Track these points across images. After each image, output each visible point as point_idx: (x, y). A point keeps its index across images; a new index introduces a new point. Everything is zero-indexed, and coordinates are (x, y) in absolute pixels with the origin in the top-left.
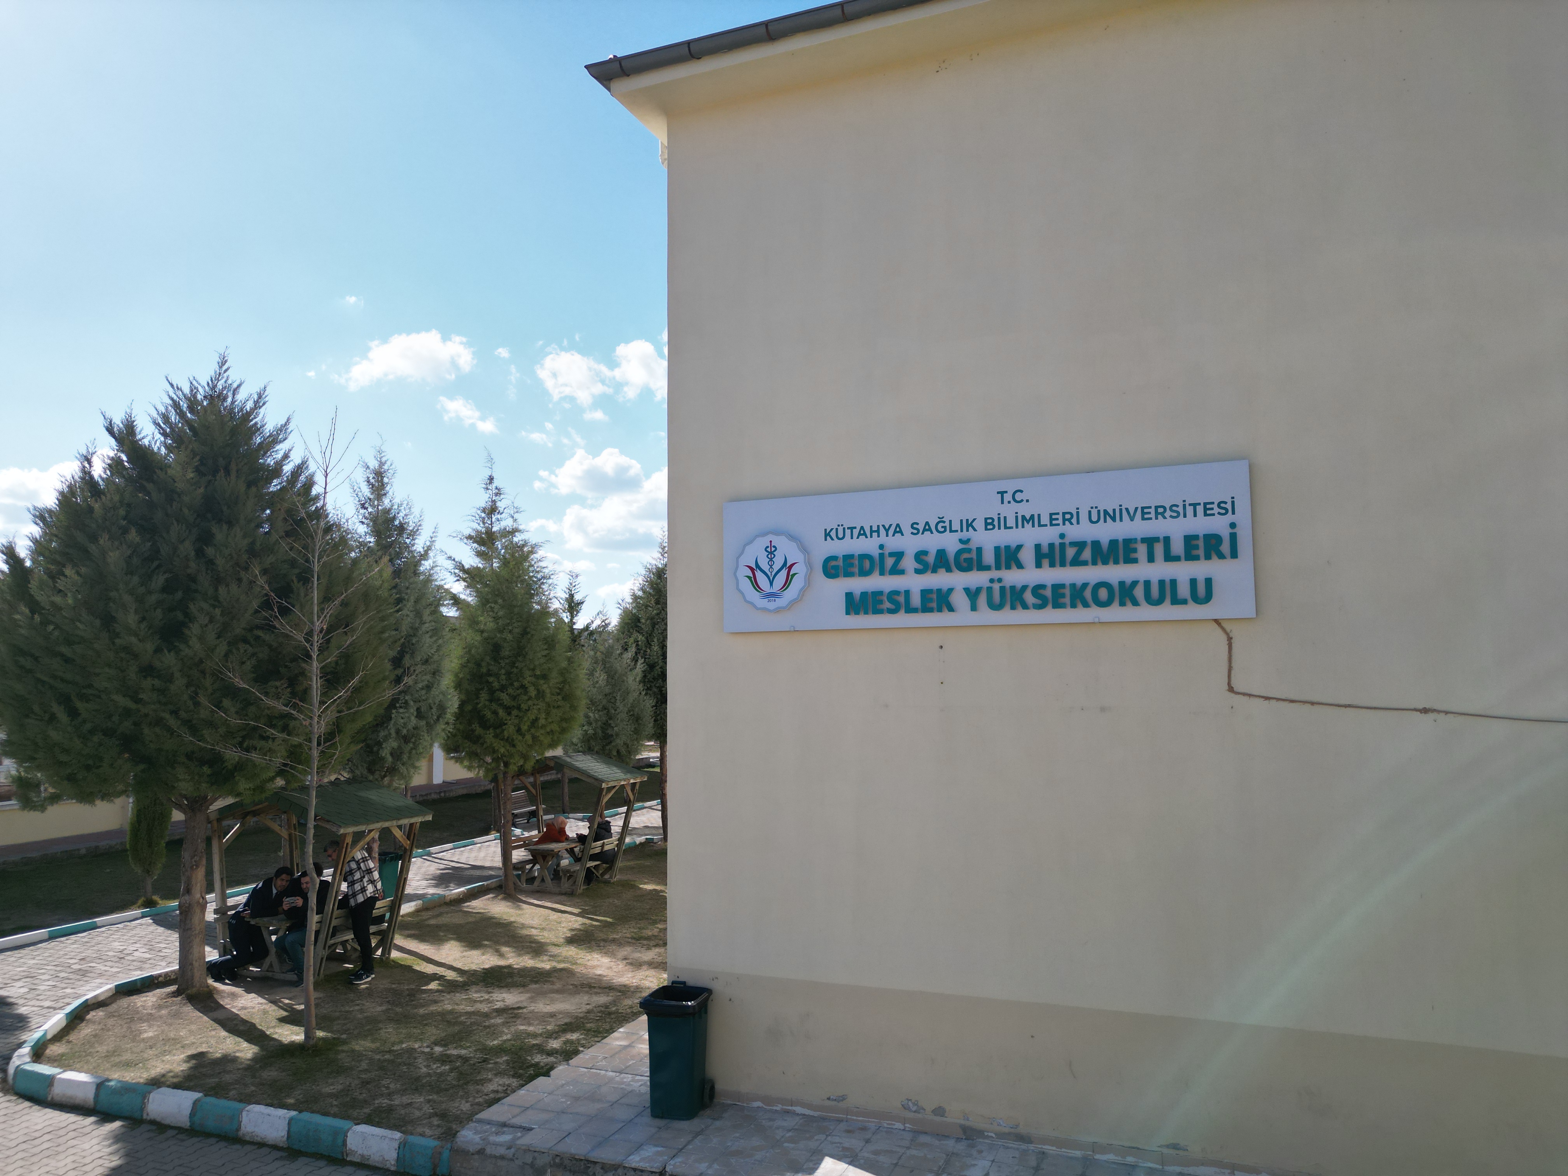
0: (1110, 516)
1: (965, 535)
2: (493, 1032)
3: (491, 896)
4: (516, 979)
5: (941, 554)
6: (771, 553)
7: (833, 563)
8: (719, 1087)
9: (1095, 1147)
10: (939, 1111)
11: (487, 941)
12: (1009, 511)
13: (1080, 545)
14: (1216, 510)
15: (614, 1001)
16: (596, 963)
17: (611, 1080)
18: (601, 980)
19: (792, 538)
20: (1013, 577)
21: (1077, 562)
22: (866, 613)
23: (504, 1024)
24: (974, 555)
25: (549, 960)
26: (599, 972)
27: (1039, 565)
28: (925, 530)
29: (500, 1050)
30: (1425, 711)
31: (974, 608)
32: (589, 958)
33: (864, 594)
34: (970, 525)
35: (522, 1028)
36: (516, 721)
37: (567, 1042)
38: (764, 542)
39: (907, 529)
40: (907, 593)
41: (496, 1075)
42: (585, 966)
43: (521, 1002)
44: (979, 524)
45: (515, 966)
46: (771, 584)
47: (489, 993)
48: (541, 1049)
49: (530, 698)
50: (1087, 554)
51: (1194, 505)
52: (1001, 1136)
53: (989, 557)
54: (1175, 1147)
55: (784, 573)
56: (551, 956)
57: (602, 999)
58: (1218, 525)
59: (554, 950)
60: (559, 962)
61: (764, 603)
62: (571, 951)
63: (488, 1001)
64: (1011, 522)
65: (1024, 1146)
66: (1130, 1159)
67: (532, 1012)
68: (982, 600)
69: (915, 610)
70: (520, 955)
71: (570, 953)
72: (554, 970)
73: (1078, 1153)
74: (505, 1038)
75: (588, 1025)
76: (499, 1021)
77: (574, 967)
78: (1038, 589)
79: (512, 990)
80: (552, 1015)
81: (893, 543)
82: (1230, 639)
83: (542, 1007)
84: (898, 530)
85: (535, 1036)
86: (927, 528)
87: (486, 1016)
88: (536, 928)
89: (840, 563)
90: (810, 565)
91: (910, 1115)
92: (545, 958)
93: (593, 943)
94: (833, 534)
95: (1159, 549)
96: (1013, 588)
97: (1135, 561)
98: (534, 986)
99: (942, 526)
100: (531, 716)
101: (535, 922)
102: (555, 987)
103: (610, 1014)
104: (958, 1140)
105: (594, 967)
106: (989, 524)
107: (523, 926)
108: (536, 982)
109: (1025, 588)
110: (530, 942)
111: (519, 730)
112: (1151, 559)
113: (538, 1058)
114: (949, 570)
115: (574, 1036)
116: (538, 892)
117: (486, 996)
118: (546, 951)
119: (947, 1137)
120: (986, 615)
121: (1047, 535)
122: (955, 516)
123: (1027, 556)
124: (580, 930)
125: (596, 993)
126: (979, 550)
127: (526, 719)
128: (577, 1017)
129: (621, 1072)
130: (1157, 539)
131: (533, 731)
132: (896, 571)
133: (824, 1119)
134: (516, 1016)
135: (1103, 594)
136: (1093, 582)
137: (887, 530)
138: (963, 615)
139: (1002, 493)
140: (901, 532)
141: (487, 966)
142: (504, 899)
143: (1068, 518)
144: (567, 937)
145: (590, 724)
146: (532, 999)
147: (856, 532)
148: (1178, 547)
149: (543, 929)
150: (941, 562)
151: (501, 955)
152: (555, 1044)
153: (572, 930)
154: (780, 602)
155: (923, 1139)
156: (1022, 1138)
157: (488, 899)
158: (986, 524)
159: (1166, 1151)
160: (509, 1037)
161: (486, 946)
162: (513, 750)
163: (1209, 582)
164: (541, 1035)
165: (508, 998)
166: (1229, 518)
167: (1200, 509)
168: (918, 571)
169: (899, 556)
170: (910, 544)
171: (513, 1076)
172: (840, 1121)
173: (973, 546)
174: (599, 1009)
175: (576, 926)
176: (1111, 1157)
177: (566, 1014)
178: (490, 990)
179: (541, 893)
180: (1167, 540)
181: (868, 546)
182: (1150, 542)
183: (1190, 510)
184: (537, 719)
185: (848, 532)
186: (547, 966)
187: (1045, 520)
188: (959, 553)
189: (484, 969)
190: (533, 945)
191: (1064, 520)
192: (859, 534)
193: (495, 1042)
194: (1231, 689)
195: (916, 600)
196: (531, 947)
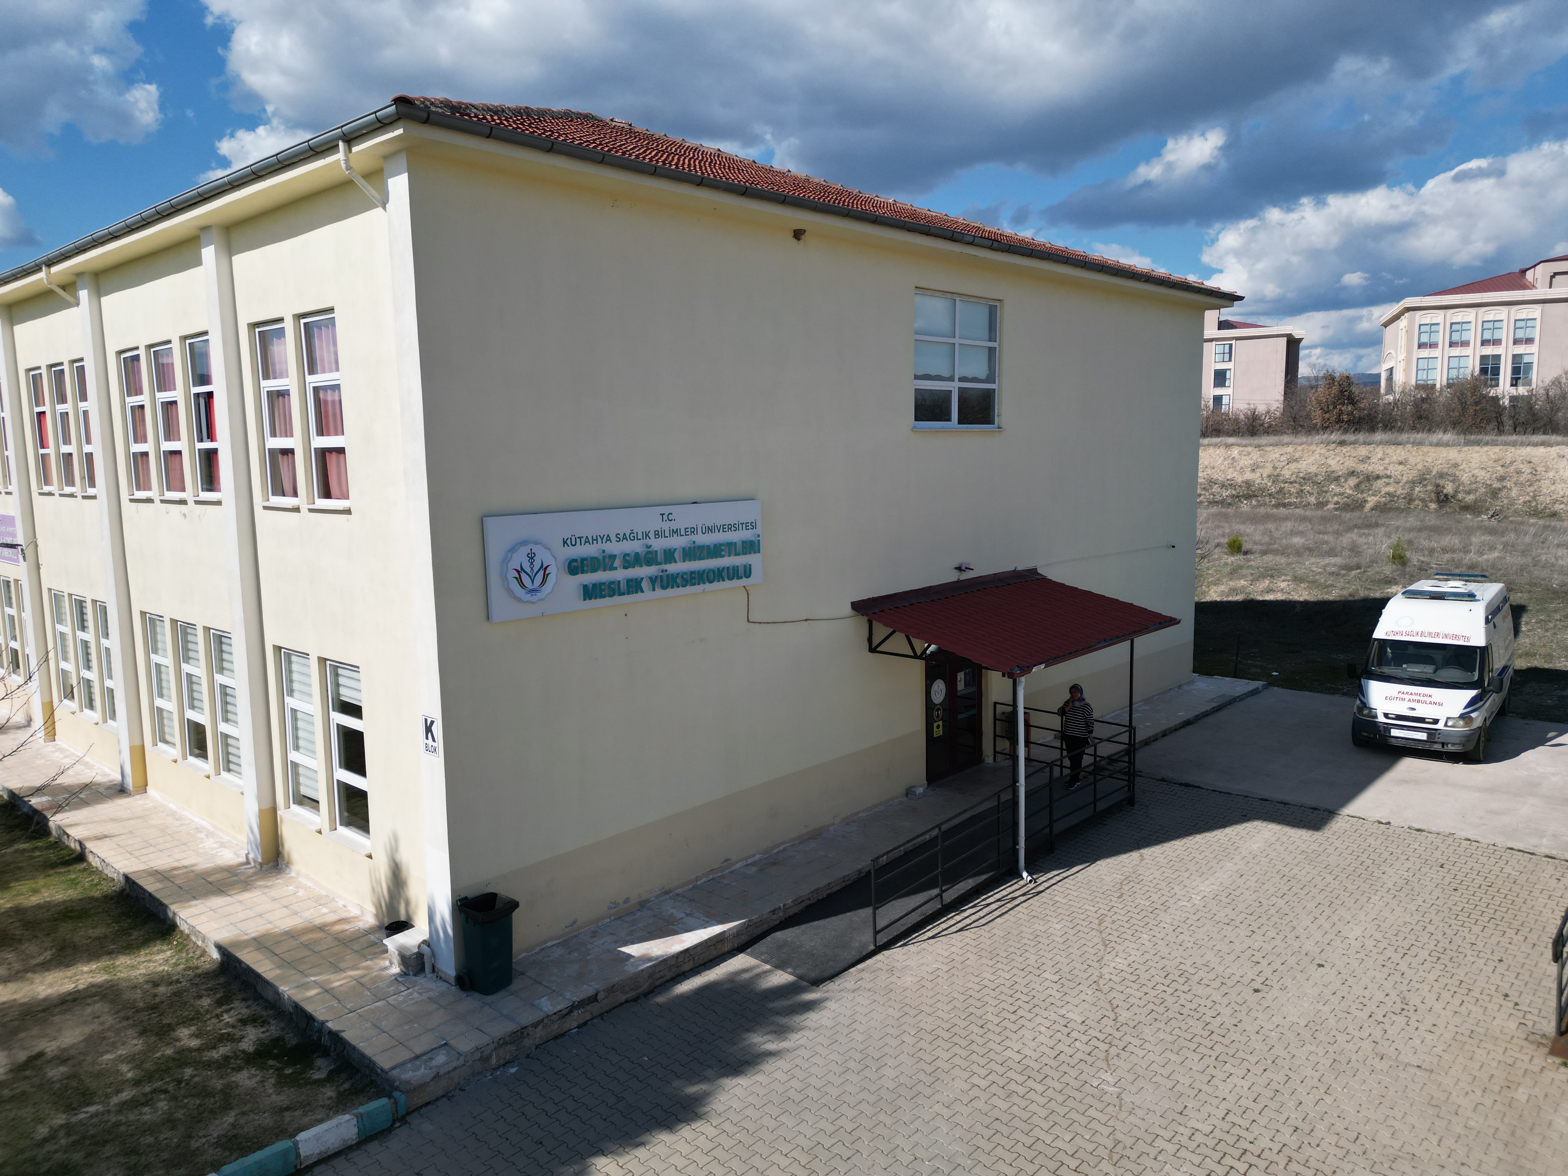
0: (710, 530)
1: (646, 542)
5: (635, 555)
6: (532, 558)
9: (697, 879)
12: (666, 526)
13: (699, 547)
14: (750, 527)
19: (546, 546)
20: (673, 568)
21: (700, 557)
22: (595, 598)
24: (652, 555)
27: (684, 560)
30: (806, 620)
31: (653, 589)
33: (594, 585)
38: (525, 550)
39: (613, 539)
40: (619, 582)
44: (652, 535)
46: (533, 582)
50: (703, 553)
55: (541, 573)
58: (751, 534)
61: (528, 597)
64: (667, 534)
65: (669, 895)
66: (711, 877)
68: (657, 583)
69: (623, 594)
78: (684, 575)
81: (608, 548)
82: (748, 595)
84: (609, 539)
86: (625, 537)
89: (577, 563)
90: (558, 566)
91: (614, 911)
94: (568, 541)
95: (732, 549)
96: (672, 575)
97: (723, 556)
99: (633, 536)
104: (640, 910)
109: (677, 574)
112: (729, 554)
114: (640, 565)
119: (633, 912)
121: (686, 541)
122: (639, 530)
123: (678, 554)
126: (654, 552)
130: (730, 543)
132: (612, 567)
133: (567, 940)
135: (711, 576)
136: (707, 569)
137: (602, 539)
138: (648, 594)
139: (662, 515)
143: (693, 531)
147: (583, 540)
148: (738, 547)
150: (637, 559)
154: (539, 596)
158: (655, 535)
163: (750, 566)
166: (755, 531)
167: (744, 526)
168: (624, 567)
169: (613, 557)
172: (576, 936)
173: (651, 548)
180: (734, 544)
181: (592, 550)
182: (728, 545)
183: (741, 526)
185: (578, 540)
187: (683, 533)
188: (644, 553)
191: (691, 532)
192: (586, 542)
194: (748, 619)
195: (623, 586)
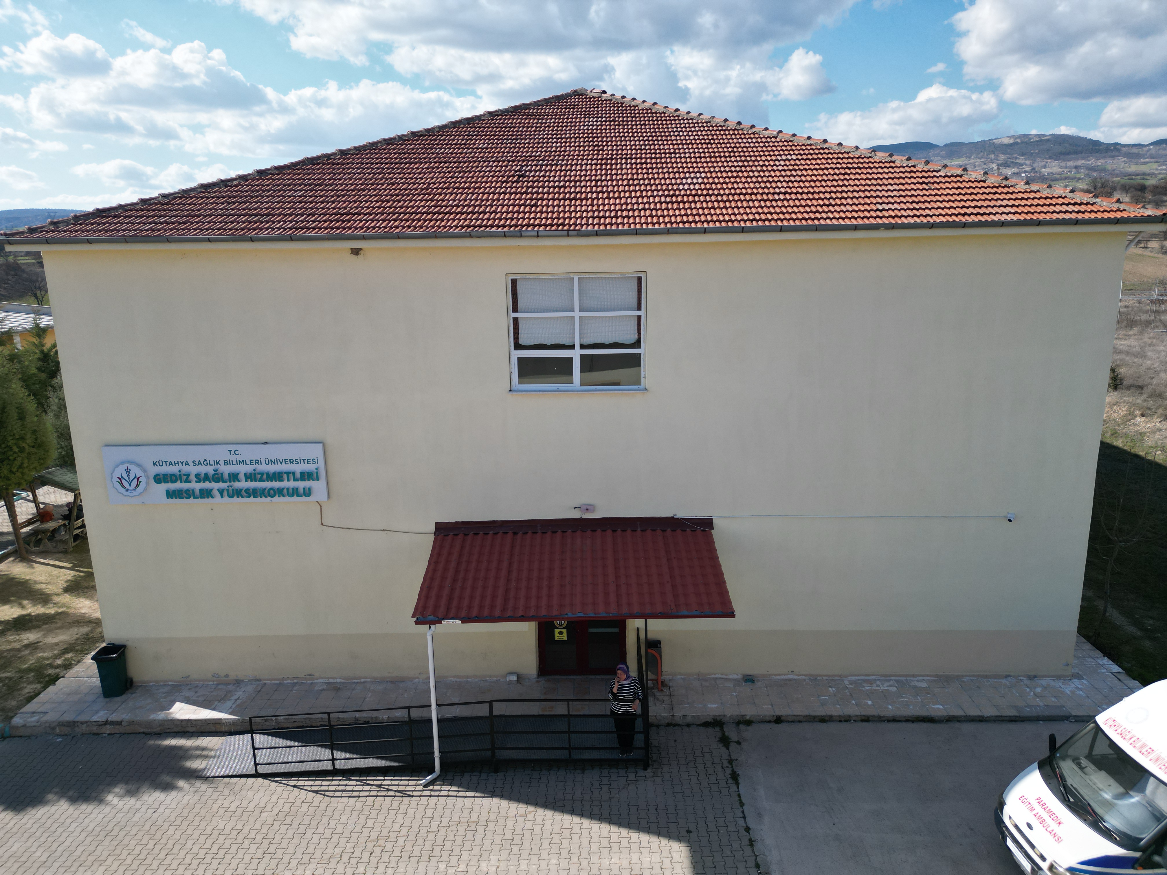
1: (216, 467)
2: (23, 659)
3: (11, 559)
4: (34, 623)
5: (206, 475)
7: (159, 477)
9: (283, 679)
11: (13, 597)
12: (234, 458)
13: (262, 474)
14: (312, 462)
15: (92, 630)
16: (81, 605)
18: (84, 617)
19: (139, 465)
20: (237, 485)
21: (261, 480)
23: (30, 654)
24: (220, 475)
25: (54, 607)
26: (83, 611)
27: (246, 481)
28: (198, 464)
29: (29, 670)
30: (384, 530)
31: (222, 497)
32: (78, 602)
33: (174, 491)
34: (218, 463)
35: (40, 655)
37: (66, 659)
38: (125, 466)
39: (191, 463)
40: (193, 490)
41: (28, 684)
42: (75, 609)
43: (39, 638)
44: (222, 463)
45: (33, 614)
46: (130, 485)
47: (19, 635)
48: (51, 666)
50: (265, 477)
51: (304, 460)
52: (249, 680)
53: (226, 476)
54: (310, 675)
55: (136, 480)
56: (55, 604)
57: (85, 630)
58: (311, 467)
59: (56, 599)
60: (59, 607)
61: (128, 493)
62: (66, 598)
63: (19, 641)
64: (235, 463)
65: (258, 683)
66: (295, 681)
67: (45, 644)
68: (225, 493)
69: (197, 497)
70: (34, 605)
71: (67, 600)
72: (57, 614)
73: (278, 682)
74: (31, 662)
75: (77, 648)
76: (27, 652)
77: (68, 610)
78: (247, 490)
79: (32, 631)
80: (57, 644)
82: (321, 506)
83: (52, 640)
85: (47, 659)
87: (19, 650)
88: (44, 583)
90: (148, 478)
91: (215, 679)
92: (51, 605)
93: (80, 590)
94: (157, 463)
96: (237, 490)
97: (283, 481)
98: (45, 626)
99: (206, 463)
101: (42, 578)
102: (58, 625)
103: (89, 639)
104: (234, 684)
105: (81, 608)
106: (226, 463)
107: (36, 582)
108: (46, 624)
109: (242, 490)
110: (41, 595)
112: (288, 480)
113: (51, 671)
114: (210, 482)
115: (69, 656)
116: (43, 552)
117: (18, 637)
118: (51, 600)
120: (227, 500)
121: (249, 469)
122: (211, 459)
123: (242, 476)
124: (72, 581)
125: (82, 626)
126: (222, 474)
128: (70, 644)
130: (290, 473)
133: (181, 685)
134: (36, 648)
135: (272, 492)
136: (269, 487)
139: (230, 451)
140: (188, 464)
141: (15, 616)
142: (21, 561)
143: (257, 462)
144: (64, 588)
146: (45, 636)
147: (168, 464)
148: (298, 475)
149: (48, 583)
150: (207, 478)
151: (23, 607)
152: (59, 662)
153: (67, 581)
155: (220, 687)
156: (257, 680)
157: (9, 562)
159: (307, 676)
160: (33, 661)
161: (13, 601)
163: (309, 489)
164: (51, 658)
165: (31, 636)
166: (316, 465)
167: (306, 461)
168: (196, 482)
169: (188, 475)
170: (193, 470)
171: (38, 683)
174: (83, 637)
175: (70, 578)
176: (289, 681)
177: (64, 642)
178: (19, 633)
179: (45, 554)
180: (294, 473)
181: (174, 470)
182: (288, 474)
183: (302, 461)
186: (52, 611)
187: (248, 462)
188: (214, 475)
189: (14, 618)
190: (43, 597)
193: (26, 666)
194: (322, 524)
195: (197, 492)
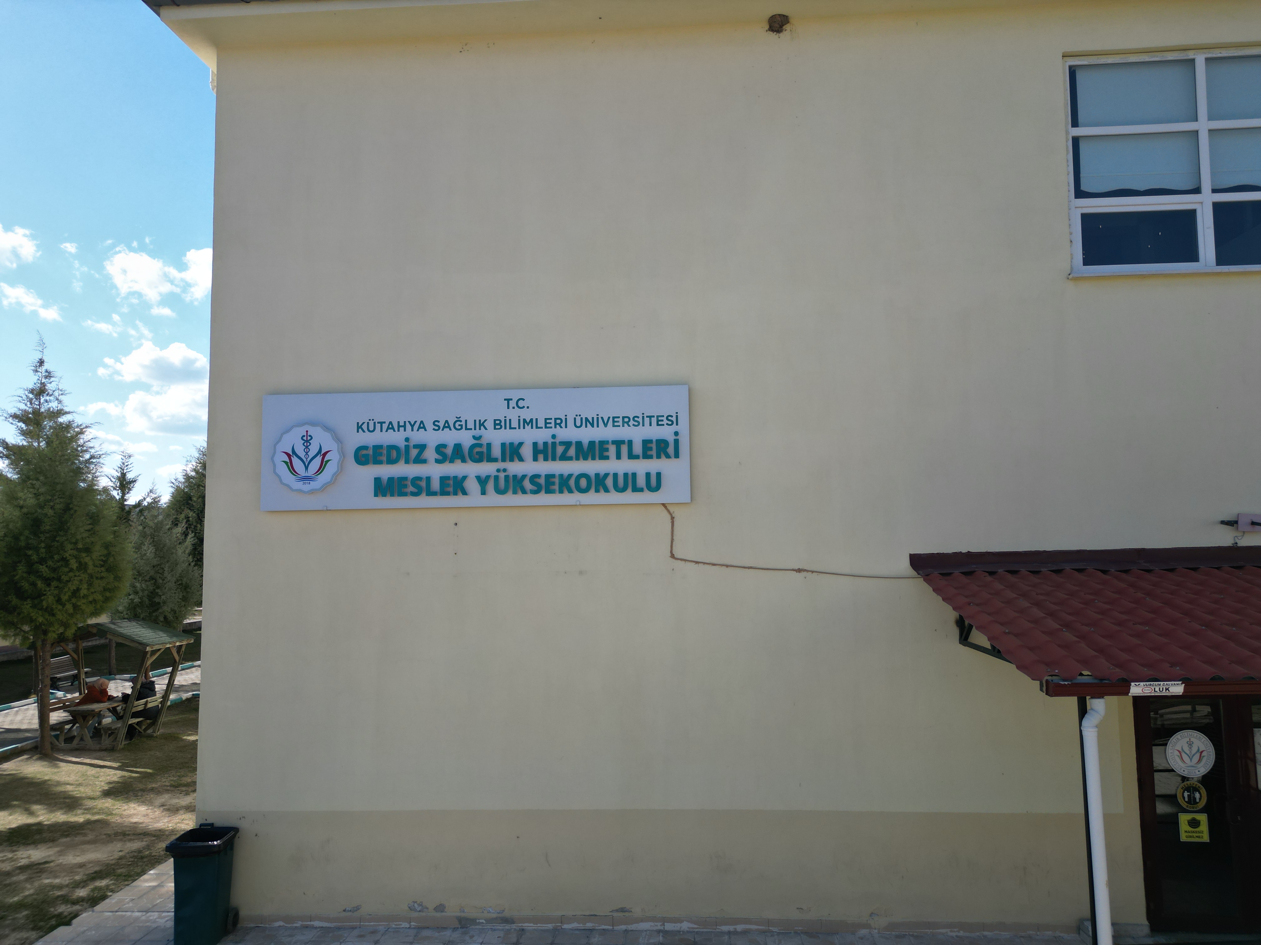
0: (590, 422)
1: (477, 433)
2: (14, 888)
3: (25, 757)
4: (44, 835)
5: (458, 448)
6: (307, 441)
7: (364, 452)
8: (243, 913)
10: (440, 908)
11: (16, 800)
12: (514, 415)
13: (567, 444)
14: (665, 422)
15: (148, 846)
16: (132, 812)
17: (137, 919)
18: (136, 828)
19: (327, 428)
20: (515, 468)
21: (564, 457)
22: (392, 495)
23: (26, 880)
24: (484, 449)
25: (83, 814)
26: (134, 820)
27: (535, 459)
28: (444, 427)
29: (20, 906)
30: (799, 571)
31: (483, 493)
32: (126, 807)
33: (391, 479)
34: (482, 424)
35: (47, 881)
36: (56, 592)
37: (96, 888)
38: (301, 431)
39: (429, 426)
40: (428, 479)
42: (121, 816)
43: (49, 856)
44: (490, 424)
45: (45, 823)
46: (307, 468)
47: (13, 851)
48: (65, 900)
49: (71, 570)
50: (572, 452)
51: (650, 417)
52: (489, 921)
53: (497, 452)
54: (622, 910)
55: (319, 459)
56: (85, 809)
57: (136, 845)
58: (666, 432)
59: (89, 803)
60: (94, 814)
61: (300, 485)
62: (108, 803)
63: (12, 860)
64: (515, 424)
65: (507, 927)
66: (589, 925)
67: (59, 865)
68: (490, 486)
69: (434, 494)
70: (52, 811)
71: (107, 805)
72: (88, 822)
73: (550, 926)
74: (27, 893)
75: (119, 871)
76: (22, 877)
77: (109, 817)
78: (534, 478)
79: (39, 846)
80: (81, 866)
81: (418, 437)
82: (673, 518)
83: (72, 858)
84: (422, 426)
85: (60, 887)
86: (447, 425)
87: (8, 874)
88: (72, 785)
89: (371, 452)
90: (342, 453)
91: (416, 915)
92: (79, 812)
93: (131, 794)
95: (624, 449)
96: (515, 477)
97: (607, 458)
98: (64, 840)
99: (459, 425)
100: (72, 587)
101: (72, 778)
102: (87, 839)
103: (142, 858)
104: (455, 929)
105: (130, 816)
106: (497, 424)
107: (58, 784)
108: (67, 836)
109: (524, 477)
110: (65, 798)
111: (59, 601)
112: (619, 457)
113: (63, 909)
114: (464, 461)
115: (103, 883)
116: (77, 750)
117: (10, 855)
118: (81, 805)
119: (445, 928)
120: (493, 498)
121: (543, 436)
122: (470, 418)
123: (527, 451)
124: (118, 782)
125: (130, 840)
126: (489, 445)
127: (66, 589)
128: (107, 865)
129: (147, 911)
130: (623, 442)
131: (74, 600)
132: (420, 460)
133: (339, 928)
134: (42, 871)
135: (583, 483)
136: (576, 473)
137: (412, 426)
138: (474, 497)
139: (508, 400)
140: (424, 428)
141: (14, 826)
142: (40, 759)
143: (559, 422)
144: (104, 790)
145: (136, 593)
146: (61, 853)
147: (385, 426)
148: (638, 449)
149: (80, 785)
150: (458, 453)
151: (31, 813)
152: (82, 893)
153: (110, 783)
154: (313, 485)
155: (425, 933)
156: (507, 921)
157: (22, 760)
158: (495, 424)
159: (615, 914)
160: (31, 891)
161: (15, 806)
162: (52, 619)
163: (659, 475)
164: (67, 886)
165: (36, 854)
166: (674, 428)
167: (654, 420)
168: (437, 461)
169: (422, 447)
170: (431, 438)
171: (33, 929)
172: (353, 928)
173: (484, 441)
174: (132, 855)
175: (115, 779)
176: (575, 925)
177: (97, 862)
178: (14, 848)
179: (80, 750)
180: (630, 443)
181: (396, 438)
182: (618, 443)
183: (647, 420)
184: (78, 590)
185: (378, 426)
186: (81, 819)
187: (541, 423)
188: (473, 447)
189: (10, 829)
190: (67, 801)
191: (556, 424)
192: (388, 428)
193: (16, 899)
194: (673, 556)
195: (436, 485)
196: (65, 803)
